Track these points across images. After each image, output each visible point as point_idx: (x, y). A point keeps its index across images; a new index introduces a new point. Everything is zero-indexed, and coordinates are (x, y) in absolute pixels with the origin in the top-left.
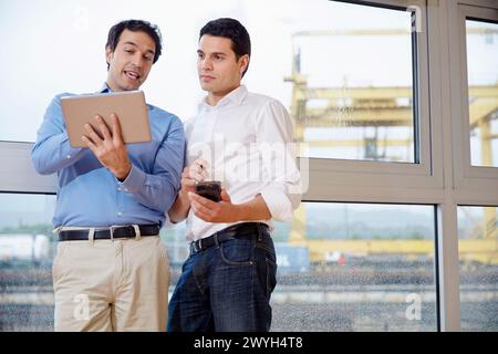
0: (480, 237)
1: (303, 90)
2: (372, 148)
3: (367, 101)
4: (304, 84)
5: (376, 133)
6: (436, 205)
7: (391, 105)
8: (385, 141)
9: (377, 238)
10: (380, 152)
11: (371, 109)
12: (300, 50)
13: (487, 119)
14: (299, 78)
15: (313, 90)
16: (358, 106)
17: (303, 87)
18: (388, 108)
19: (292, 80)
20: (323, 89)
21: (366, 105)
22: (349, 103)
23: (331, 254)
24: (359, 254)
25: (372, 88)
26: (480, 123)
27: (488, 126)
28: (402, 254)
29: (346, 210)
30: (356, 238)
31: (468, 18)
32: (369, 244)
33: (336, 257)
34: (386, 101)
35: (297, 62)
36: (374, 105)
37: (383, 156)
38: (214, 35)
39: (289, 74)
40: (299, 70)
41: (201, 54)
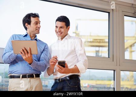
0: (128, 81)
1: (78, 36)
2: (98, 53)
3: (97, 40)
4: (79, 34)
5: (99, 49)
6: (114, 71)
7: (104, 41)
8: (102, 51)
9: (99, 80)
10: (100, 55)
11: (97, 42)
12: (78, 24)
13: (131, 46)
14: (77, 32)
15: (81, 36)
16: (94, 41)
17: (78, 35)
18: (103, 42)
19: (75, 33)
20: (84, 36)
21: (96, 41)
22: (92, 40)
23: (85, 84)
24: (93, 85)
25: (98, 36)
26: (129, 47)
27: (132, 48)
28: (105, 85)
29: (90, 71)
30: (92, 80)
31: (125, 16)
32: (96, 81)
33: (86, 85)
34: (102, 40)
35: (77, 28)
36: (98, 41)
37: (101, 56)
38: (60, 21)
39: (74, 31)
40: (77, 30)
41: (57, 27)
